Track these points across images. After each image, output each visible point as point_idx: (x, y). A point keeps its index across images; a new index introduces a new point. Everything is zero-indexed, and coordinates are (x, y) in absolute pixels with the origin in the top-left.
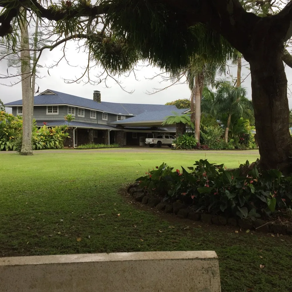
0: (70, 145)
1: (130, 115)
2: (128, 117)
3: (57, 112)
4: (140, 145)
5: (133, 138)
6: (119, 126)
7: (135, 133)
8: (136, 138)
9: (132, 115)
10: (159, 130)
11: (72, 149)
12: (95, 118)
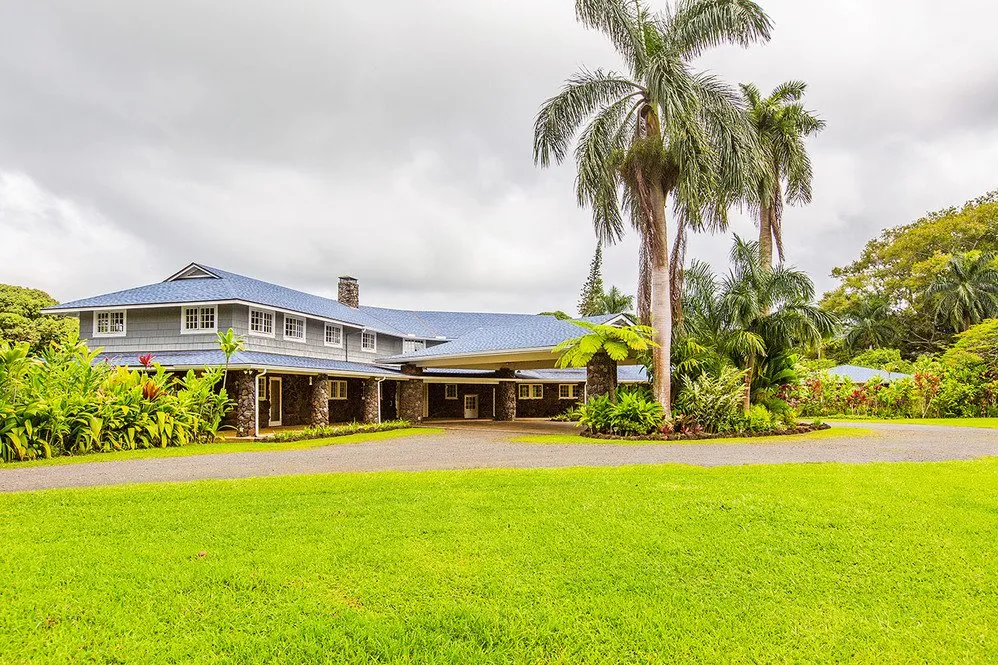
0: (241, 430)
1: (438, 338)
2: (430, 343)
3: (212, 326)
4: (466, 416)
5: (447, 398)
6: (407, 367)
7: (452, 386)
8: (456, 398)
9: (444, 338)
10: (517, 377)
11: (249, 440)
12: (340, 345)
